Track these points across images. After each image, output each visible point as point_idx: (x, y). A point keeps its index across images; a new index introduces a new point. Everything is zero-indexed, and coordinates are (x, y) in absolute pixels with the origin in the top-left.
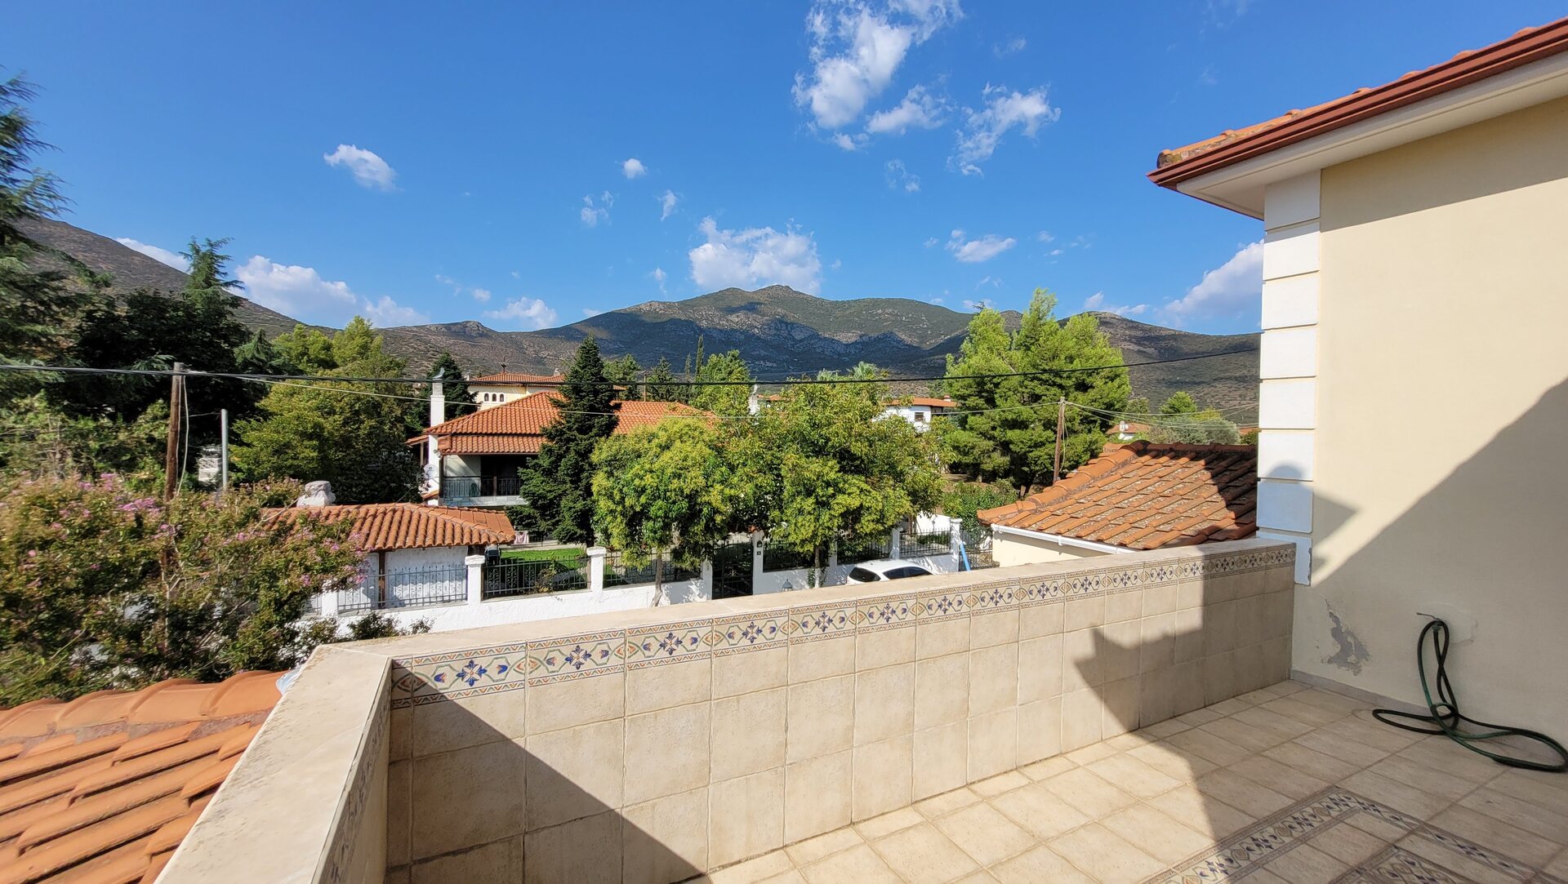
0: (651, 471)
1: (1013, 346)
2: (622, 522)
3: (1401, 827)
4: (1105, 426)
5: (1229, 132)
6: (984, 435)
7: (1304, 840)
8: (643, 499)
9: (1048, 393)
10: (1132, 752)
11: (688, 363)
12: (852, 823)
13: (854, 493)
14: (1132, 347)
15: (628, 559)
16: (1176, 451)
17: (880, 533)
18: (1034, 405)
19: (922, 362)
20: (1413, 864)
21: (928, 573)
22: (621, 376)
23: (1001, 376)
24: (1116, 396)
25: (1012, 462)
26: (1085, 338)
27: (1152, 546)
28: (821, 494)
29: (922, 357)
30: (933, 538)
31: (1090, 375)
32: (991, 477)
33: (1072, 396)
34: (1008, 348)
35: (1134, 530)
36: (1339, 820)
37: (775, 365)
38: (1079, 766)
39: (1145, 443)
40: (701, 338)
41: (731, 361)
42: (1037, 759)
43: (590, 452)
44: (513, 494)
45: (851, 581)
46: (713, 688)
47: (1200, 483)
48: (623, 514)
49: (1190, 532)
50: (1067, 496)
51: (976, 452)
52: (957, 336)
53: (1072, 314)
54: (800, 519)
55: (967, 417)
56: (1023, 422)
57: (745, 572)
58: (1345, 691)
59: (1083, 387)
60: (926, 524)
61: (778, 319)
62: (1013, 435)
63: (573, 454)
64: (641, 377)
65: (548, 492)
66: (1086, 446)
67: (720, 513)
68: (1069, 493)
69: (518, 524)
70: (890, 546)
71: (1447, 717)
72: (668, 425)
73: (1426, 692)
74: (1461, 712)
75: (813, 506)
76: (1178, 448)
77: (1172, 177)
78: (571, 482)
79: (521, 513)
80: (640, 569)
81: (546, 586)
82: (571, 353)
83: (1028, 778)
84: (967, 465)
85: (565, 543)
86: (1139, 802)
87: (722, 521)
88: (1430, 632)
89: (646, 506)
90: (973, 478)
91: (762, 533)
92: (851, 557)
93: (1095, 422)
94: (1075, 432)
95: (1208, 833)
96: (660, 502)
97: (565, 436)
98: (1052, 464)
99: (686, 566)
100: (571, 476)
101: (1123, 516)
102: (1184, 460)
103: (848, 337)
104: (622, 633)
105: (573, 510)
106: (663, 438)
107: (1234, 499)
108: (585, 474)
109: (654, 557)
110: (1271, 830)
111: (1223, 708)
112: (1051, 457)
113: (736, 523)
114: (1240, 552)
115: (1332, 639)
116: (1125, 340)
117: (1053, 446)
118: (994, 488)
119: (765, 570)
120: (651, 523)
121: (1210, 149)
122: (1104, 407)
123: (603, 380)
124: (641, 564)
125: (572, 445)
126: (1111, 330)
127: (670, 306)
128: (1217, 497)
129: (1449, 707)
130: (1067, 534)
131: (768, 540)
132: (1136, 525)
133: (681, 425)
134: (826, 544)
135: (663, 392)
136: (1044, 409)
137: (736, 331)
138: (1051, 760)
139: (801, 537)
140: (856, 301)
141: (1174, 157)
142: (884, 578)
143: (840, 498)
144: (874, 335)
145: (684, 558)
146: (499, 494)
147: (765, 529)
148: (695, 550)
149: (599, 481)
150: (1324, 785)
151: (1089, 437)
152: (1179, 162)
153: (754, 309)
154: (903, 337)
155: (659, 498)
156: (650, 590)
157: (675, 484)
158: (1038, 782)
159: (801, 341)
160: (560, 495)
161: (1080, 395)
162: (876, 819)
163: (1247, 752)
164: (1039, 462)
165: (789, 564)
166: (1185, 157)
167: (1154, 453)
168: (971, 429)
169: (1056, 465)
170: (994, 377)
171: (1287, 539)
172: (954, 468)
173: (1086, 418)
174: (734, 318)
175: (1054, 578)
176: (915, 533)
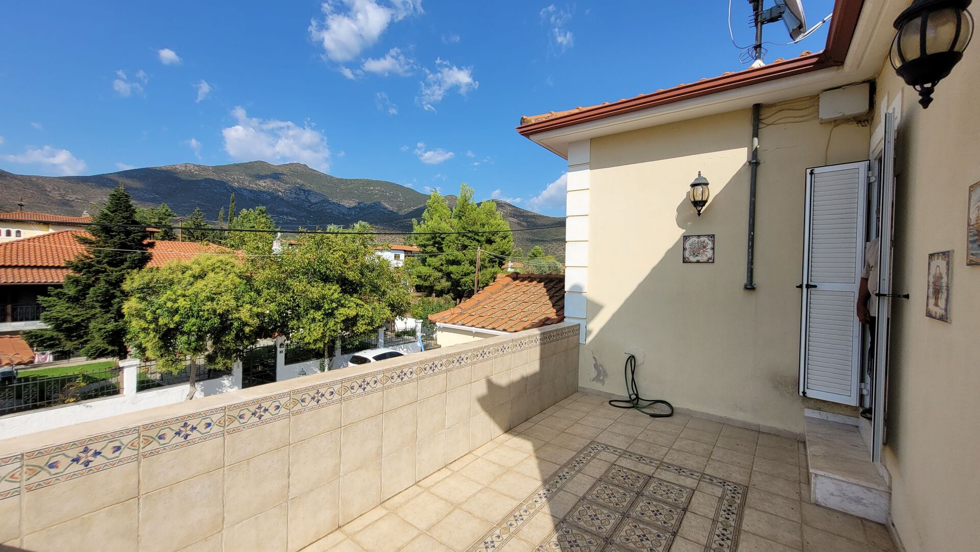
0: (184, 296)
1: (453, 216)
2: (155, 337)
3: (617, 455)
4: (501, 264)
5: (553, 112)
6: (436, 268)
7: (579, 471)
8: (177, 318)
9: (471, 244)
10: (506, 443)
11: (221, 213)
12: (339, 527)
13: (351, 307)
14: (515, 220)
15: (163, 366)
16: (531, 278)
17: (370, 331)
18: (464, 251)
19: (400, 222)
20: (620, 471)
21: (400, 355)
22: (157, 220)
23: (445, 233)
24: (507, 247)
25: (452, 285)
26: (490, 214)
27: (518, 329)
28: (327, 308)
29: (399, 219)
30: (405, 332)
31: (493, 235)
32: (440, 294)
33: (483, 246)
34: (449, 217)
35: (511, 321)
36: (594, 457)
37: (295, 219)
38: (479, 457)
39: (517, 274)
40: (233, 195)
41: (259, 214)
42: (457, 458)
43: (122, 282)
44: (33, 319)
45: (351, 364)
46: (226, 457)
47: (542, 295)
48: (155, 331)
49: (536, 321)
50: (478, 304)
51: (432, 279)
52: (420, 208)
53: (484, 200)
54: (313, 325)
55: (426, 258)
56: (458, 261)
57: (270, 367)
58: (599, 394)
59: (490, 242)
60: (400, 324)
61: (299, 188)
62: (452, 268)
63: (102, 283)
64: (177, 221)
65: (74, 316)
66: (491, 275)
67: (249, 325)
68: (479, 302)
69: (38, 346)
70: (377, 339)
71: (635, 399)
72: (201, 260)
73: (628, 389)
74: (640, 397)
75: (322, 316)
76: (532, 276)
77: (528, 131)
78: (101, 307)
79: (42, 336)
80: (175, 372)
81: (73, 397)
82: (102, 199)
83: (452, 470)
84: (426, 287)
85: (95, 359)
86: (507, 470)
87: (251, 331)
88: (629, 361)
89: (179, 324)
90: (430, 295)
91: (284, 338)
92: (351, 349)
93: (496, 261)
94: (486, 267)
95: (539, 479)
96: (193, 320)
97: (94, 269)
98: (474, 286)
99: (219, 366)
100: (101, 302)
101: (506, 314)
102: (535, 282)
103: (349, 203)
104: (136, 429)
105: (103, 330)
106: (197, 270)
107: (556, 303)
108: (117, 300)
109: (188, 363)
110: (566, 470)
111: (548, 412)
112: (473, 282)
113: (262, 332)
114: (557, 330)
115: (594, 369)
116: (511, 217)
117: (474, 275)
118: (441, 300)
119: (286, 363)
120: (185, 338)
121: (544, 120)
122: (500, 253)
123: (135, 223)
124: (176, 369)
125: (102, 276)
126: (504, 211)
127: (205, 169)
128: (549, 302)
129: (636, 395)
130: (477, 326)
131: (289, 342)
132: (512, 318)
133: (214, 260)
134: (333, 341)
135: (196, 234)
136: (469, 254)
137: (264, 192)
138: (465, 457)
139: (313, 338)
140: (355, 180)
141: (528, 121)
142: (373, 360)
143: (342, 310)
144: (368, 203)
145: (217, 361)
146: (14, 319)
147: (287, 335)
148: (227, 354)
149: (130, 305)
150: (589, 441)
151: (493, 270)
152: (530, 124)
153: (278, 177)
154: (387, 206)
155: (193, 316)
156: (186, 388)
157: (209, 305)
158: (457, 471)
159: (316, 203)
160: (88, 319)
161: (488, 246)
162: (357, 520)
163: (558, 432)
164: (467, 284)
165: (305, 357)
166: (533, 122)
167: (521, 279)
168: (429, 266)
169: (476, 286)
170: (442, 234)
171: (576, 322)
172: (419, 288)
173: (491, 259)
174: (262, 183)
175: (466, 352)
176: (394, 330)
